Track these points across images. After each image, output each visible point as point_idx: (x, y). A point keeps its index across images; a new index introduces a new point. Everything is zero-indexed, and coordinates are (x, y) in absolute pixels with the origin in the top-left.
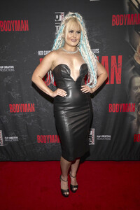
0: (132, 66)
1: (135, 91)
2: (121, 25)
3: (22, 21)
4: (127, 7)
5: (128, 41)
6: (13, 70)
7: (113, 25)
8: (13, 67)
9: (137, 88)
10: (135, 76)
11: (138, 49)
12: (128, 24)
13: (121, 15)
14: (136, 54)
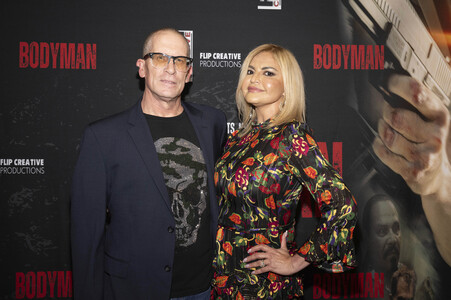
0: (369, 170)
1: (383, 239)
2: (336, 67)
3: (81, 46)
4: (348, 29)
5: (356, 107)
6: (41, 171)
7: (316, 67)
8: (41, 162)
9: (384, 229)
10: (379, 197)
11: (381, 128)
12: (353, 68)
13: (334, 46)
14: (378, 140)
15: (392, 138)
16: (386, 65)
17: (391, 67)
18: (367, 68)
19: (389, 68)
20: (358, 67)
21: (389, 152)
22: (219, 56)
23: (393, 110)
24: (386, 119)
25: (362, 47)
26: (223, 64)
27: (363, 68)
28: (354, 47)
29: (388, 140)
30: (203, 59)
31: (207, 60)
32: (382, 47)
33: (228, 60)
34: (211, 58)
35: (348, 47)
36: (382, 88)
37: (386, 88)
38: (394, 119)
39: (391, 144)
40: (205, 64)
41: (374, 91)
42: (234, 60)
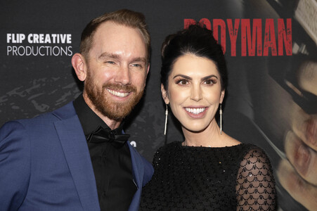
5: (249, 114)
11: (289, 146)
12: (244, 54)
13: (215, 20)
14: (285, 163)
15: (307, 160)
16: (296, 49)
17: (303, 51)
18: (266, 54)
19: (299, 53)
20: (252, 53)
21: (303, 183)
22: (37, 38)
23: (308, 116)
24: (297, 131)
25: (257, 22)
26: (43, 51)
27: (259, 54)
28: (246, 22)
29: (301, 163)
30: (11, 44)
31: (18, 45)
32: (289, 21)
33: (52, 45)
34: (25, 42)
35: (237, 22)
36: (290, 85)
37: (296, 83)
38: (308, 132)
39: (305, 169)
40: (15, 51)
41: (278, 89)
42: (60, 45)
